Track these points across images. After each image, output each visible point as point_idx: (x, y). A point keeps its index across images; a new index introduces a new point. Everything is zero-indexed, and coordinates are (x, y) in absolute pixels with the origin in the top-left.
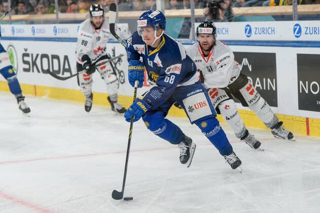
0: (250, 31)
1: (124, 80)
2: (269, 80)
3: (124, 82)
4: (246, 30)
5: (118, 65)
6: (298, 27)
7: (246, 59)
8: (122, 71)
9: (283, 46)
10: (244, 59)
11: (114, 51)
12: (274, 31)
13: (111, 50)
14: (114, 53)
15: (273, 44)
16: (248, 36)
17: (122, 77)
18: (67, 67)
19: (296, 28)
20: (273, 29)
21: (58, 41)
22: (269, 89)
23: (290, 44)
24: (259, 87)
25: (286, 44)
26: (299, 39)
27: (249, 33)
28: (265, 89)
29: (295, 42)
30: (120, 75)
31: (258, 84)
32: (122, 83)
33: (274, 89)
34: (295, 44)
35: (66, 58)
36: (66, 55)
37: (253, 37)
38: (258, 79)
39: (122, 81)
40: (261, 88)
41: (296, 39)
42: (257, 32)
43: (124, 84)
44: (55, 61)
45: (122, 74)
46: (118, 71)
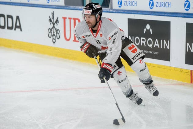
0: (153, 5)
1: (60, 36)
2: (165, 41)
3: (60, 38)
4: (150, 4)
5: (55, 25)
6: (188, 3)
7: (149, 25)
8: (58, 30)
9: (176, 17)
10: (147, 25)
11: (53, 14)
12: (170, 5)
13: (51, 14)
14: (53, 16)
15: (169, 15)
16: (151, 8)
17: (58, 34)
18: (18, 24)
19: (186, 4)
20: (169, 4)
21: (12, 5)
22: (164, 48)
23: (181, 15)
24: (158, 46)
25: (179, 15)
26: (188, 12)
27: (151, 6)
28: (161, 47)
29: (185, 14)
30: (57, 33)
31: (157, 43)
32: (58, 39)
33: (168, 48)
34: (185, 15)
35: (18, 18)
36: (18, 15)
37: (155, 9)
38: (157, 40)
39: (58, 37)
40: (159, 47)
41: (186, 12)
42: (158, 5)
43: (59, 39)
44: (10, 20)
45: (58, 32)
46: (56, 29)
